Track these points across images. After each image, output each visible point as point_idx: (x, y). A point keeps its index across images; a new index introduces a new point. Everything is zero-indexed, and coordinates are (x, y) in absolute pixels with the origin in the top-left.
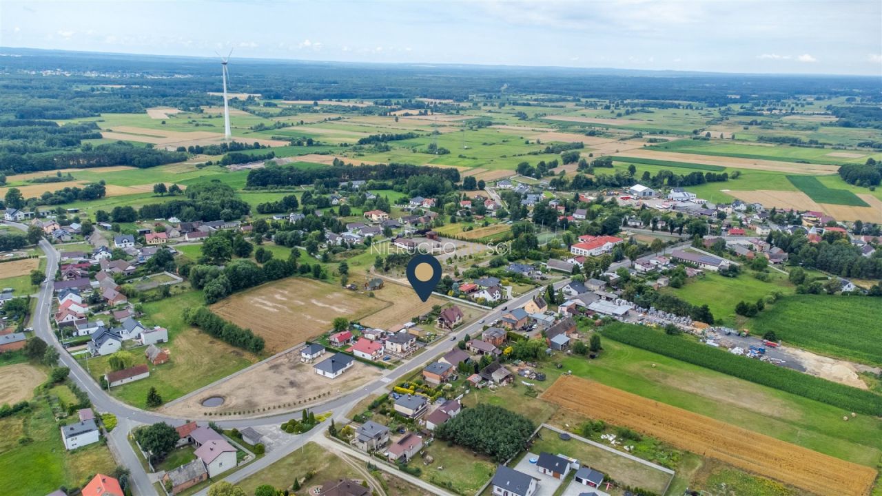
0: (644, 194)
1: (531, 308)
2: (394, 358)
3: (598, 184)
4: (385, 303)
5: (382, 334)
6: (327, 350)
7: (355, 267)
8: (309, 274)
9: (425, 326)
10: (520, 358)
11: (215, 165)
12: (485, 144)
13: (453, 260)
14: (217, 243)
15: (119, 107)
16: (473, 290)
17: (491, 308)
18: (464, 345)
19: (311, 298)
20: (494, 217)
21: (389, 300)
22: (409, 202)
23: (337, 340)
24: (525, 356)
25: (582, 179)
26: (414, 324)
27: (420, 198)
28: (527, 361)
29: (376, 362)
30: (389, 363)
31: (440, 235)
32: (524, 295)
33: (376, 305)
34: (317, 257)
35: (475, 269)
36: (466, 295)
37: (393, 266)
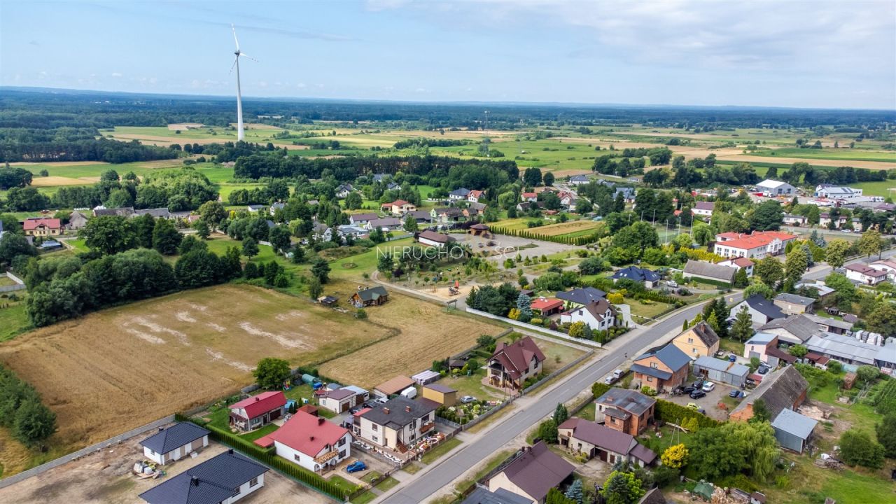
0: (780, 191)
1: (691, 345)
2: (376, 467)
3: (708, 181)
4: (384, 331)
5: (360, 399)
6: (215, 437)
7: (346, 271)
8: (261, 279)
9: (461, 379)
10: (710, 478)
11: (209, 161)
12: (546, 150)
13: (517, 264)
14: (105, 225)
15: (138, 120)
16: (556, 310)
17: (599, 345)
18: (556, 434)
19: (243, 319)
20: (572, 212)
21: (393, 325)
22: (449, 196)
23: (244, 414)
24: (724, 474)
25: (688, 172)
26: (436, 374)
27: (464, 191)
28: (731, 485)
29: (327, 476)
30: (361, 484)
31: (493, 232)
32: (658, 321)
33: (365, 334)
34: (287, 255)
35: (556, 274)
36: (544, 318)
37: (412, 269)
